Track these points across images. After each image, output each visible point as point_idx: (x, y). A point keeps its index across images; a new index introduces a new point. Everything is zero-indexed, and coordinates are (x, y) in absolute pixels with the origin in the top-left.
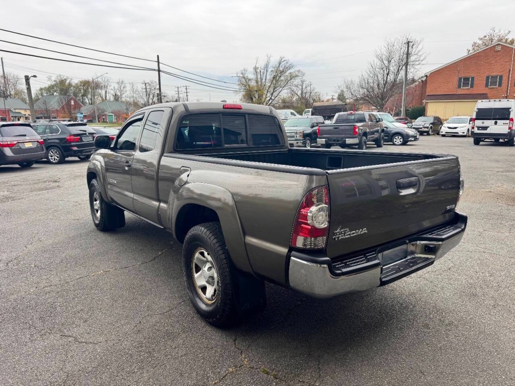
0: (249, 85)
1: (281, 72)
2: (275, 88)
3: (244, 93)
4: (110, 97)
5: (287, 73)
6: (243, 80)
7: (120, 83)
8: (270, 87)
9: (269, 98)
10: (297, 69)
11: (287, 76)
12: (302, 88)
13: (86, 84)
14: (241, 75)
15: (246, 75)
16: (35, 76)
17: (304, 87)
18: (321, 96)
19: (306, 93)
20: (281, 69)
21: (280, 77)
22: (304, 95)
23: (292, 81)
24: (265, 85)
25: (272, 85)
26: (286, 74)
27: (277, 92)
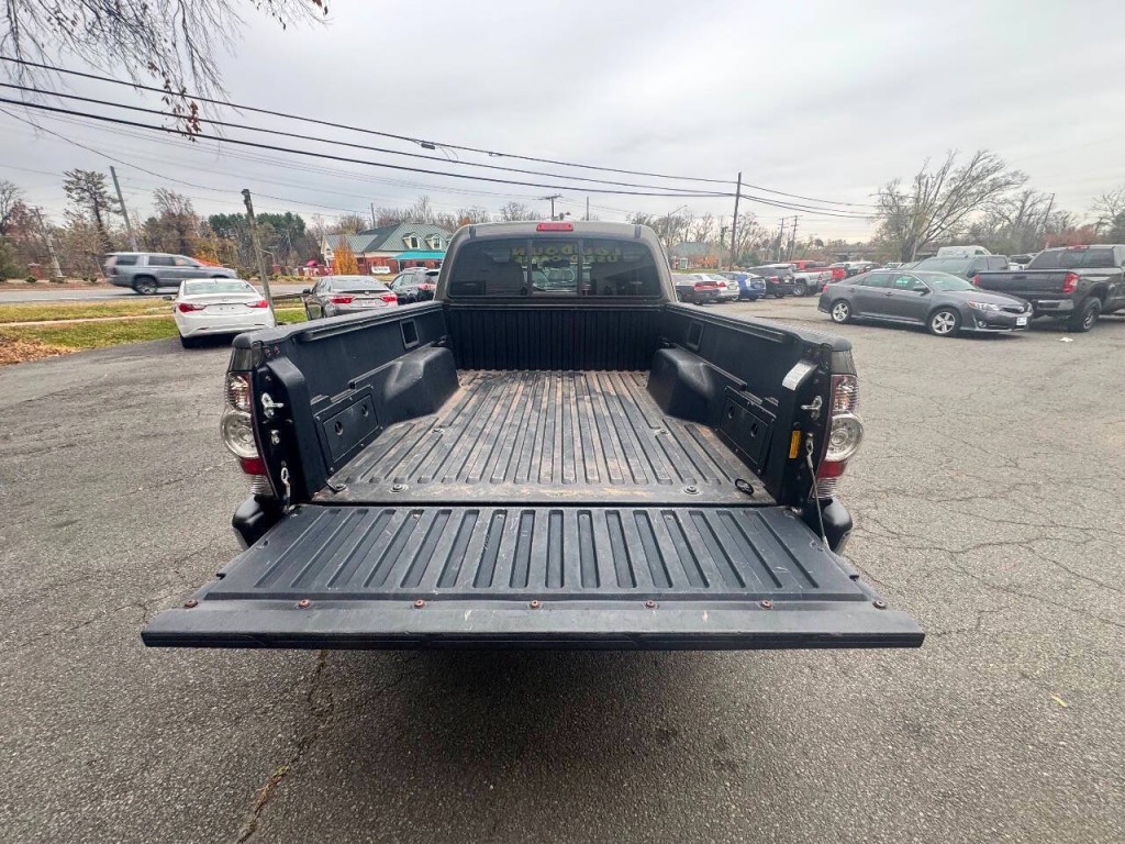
0: (898, 207)
1: (974, 179)
2: (952, 208)
3: (886, 220)
4: (692, 237)
5: (987, 181)
6: (889, 198)
7: (707, 218)
8: (941, 207)
9: (935, 227)
10: (1011, 170)
11: (985, 186)
12: (1023, 207)
13: (666, 221)
14: (887, 191)
15: (896, 191)
16: (568, 214)
17: (1028, 203)
18: (1070, 220)
19: (1030, 215)
20: (974, 174)
21: (970, 187)
22: (1025, 218)
23: (994, 193)
24: (932, 205)
25: (947, 204)
26: (984, 182)
27: (955, 216)
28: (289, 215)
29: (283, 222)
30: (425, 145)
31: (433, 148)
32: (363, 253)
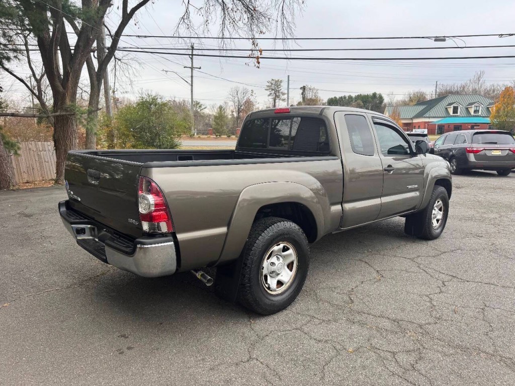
28: (374, 94)
29: (370, 99)
30: (437, 39)
31: (444, 40)
32: (412, 119)
